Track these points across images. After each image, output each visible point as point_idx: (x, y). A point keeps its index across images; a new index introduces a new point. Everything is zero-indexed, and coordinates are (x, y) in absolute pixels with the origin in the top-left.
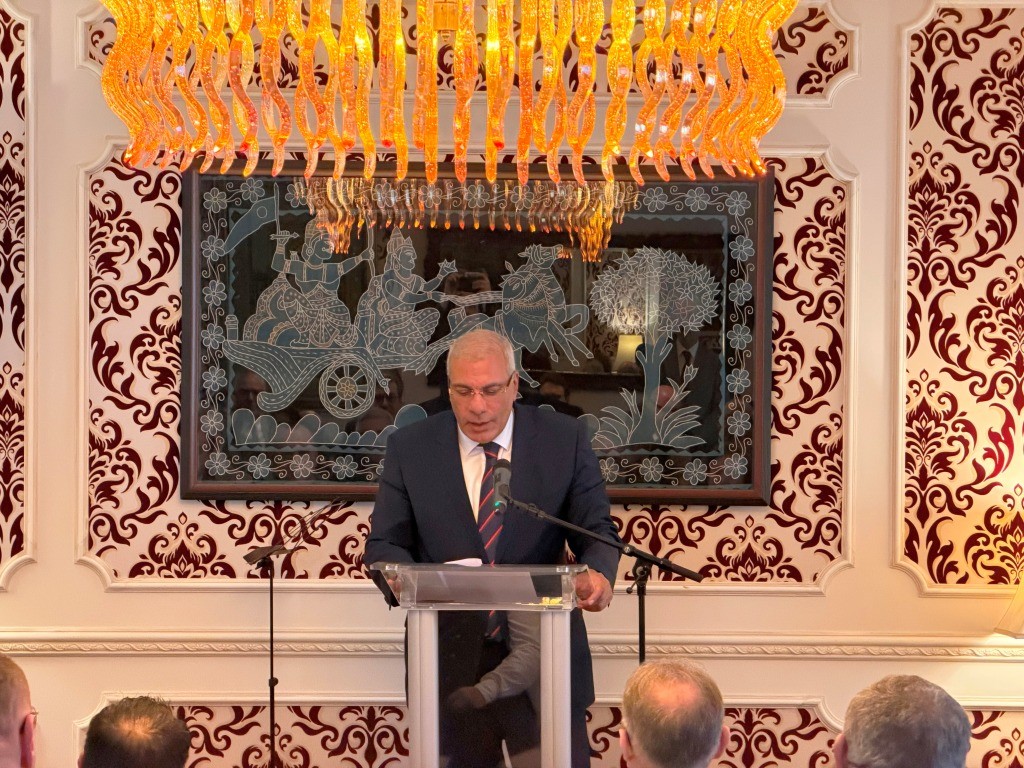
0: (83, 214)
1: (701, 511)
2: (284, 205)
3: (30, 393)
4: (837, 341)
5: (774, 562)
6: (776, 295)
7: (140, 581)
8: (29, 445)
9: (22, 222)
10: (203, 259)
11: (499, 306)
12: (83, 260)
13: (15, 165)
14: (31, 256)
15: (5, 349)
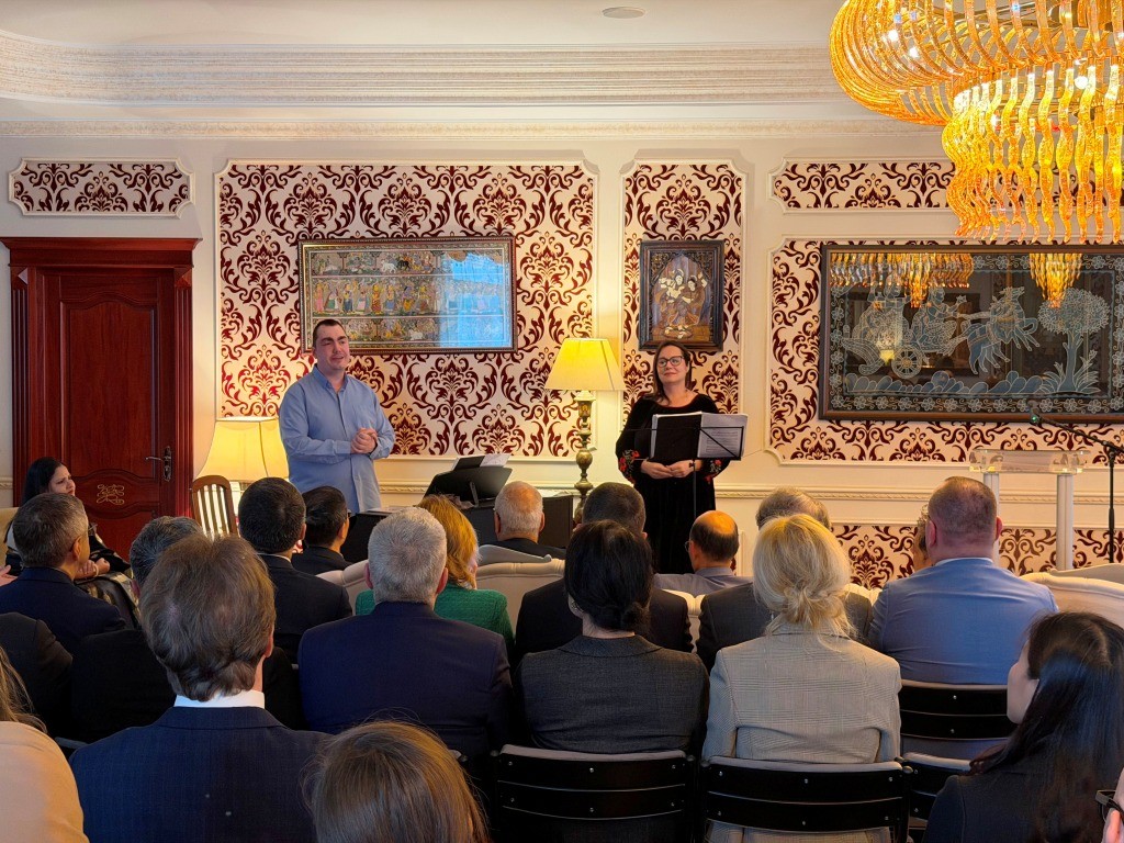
0: (770, 274)
1: (1096, 427)
3: (742, 366)
7: (795, 461)
8: (741, 392)
9: (738, 279)
10: (832, 297)
11: (989, 319)
12: (769, 297)
13: (736, 250)
14: (743, 296)
15: (729, 343)
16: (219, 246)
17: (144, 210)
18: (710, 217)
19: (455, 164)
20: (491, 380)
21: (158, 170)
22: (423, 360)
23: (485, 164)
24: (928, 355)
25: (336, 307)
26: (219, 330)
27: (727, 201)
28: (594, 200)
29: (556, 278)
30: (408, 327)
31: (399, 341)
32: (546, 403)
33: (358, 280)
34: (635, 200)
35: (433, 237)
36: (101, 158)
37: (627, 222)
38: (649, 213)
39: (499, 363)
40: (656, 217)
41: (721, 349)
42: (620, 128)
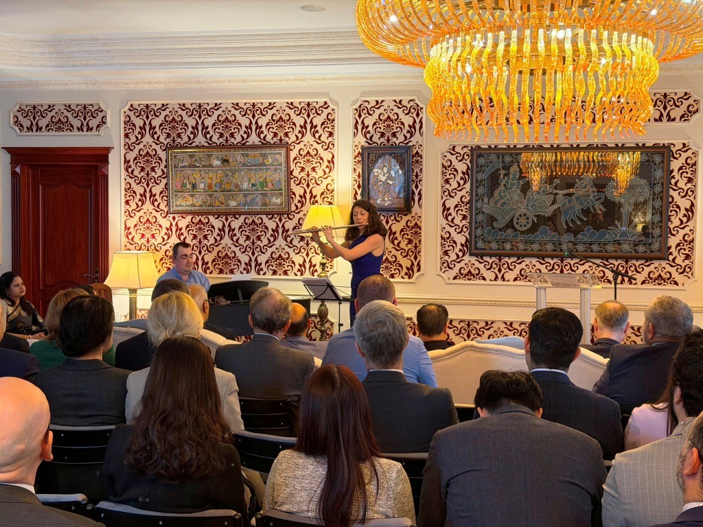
0: (440, 166)
1: (643, 262)
2: (503, 162)
3: (423, 222)
4: (692, 205)
5: (669, 279)
6: (670, 189)
7: (456, 281)
8: (423, 239)
9: (421, 169)
10: (477, 180)
11: (574, 194)
12: (439, 180)
13: (420, 152)
14: (424, 180)
15: (416, 208)
16: (123, 152)
17: (83, 131)
18: (405, 132)
19: (255, 101)
20: (275, 230)
21: (90, 107)
22: (237, 219)
23: (272, 101)
24: (536, 216)
25: (188, 187)
26: (123, 201)
27: (415, 121)
28: (336, 122)
29: (314, 169)
30: (228, 199)
31: (223, 208)
32: (308, 244)
33: (200, 171)
34: (360, 122)
35: (243, 146)
36: (59, 101)
37: (355, 135)
38: (368, 130)
39: (280, 220)
40: (372, 132)
41: (411, 213)
42: (350, 78)
